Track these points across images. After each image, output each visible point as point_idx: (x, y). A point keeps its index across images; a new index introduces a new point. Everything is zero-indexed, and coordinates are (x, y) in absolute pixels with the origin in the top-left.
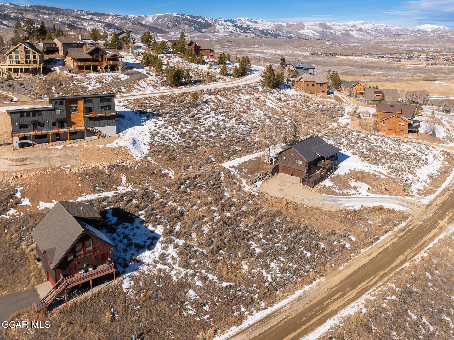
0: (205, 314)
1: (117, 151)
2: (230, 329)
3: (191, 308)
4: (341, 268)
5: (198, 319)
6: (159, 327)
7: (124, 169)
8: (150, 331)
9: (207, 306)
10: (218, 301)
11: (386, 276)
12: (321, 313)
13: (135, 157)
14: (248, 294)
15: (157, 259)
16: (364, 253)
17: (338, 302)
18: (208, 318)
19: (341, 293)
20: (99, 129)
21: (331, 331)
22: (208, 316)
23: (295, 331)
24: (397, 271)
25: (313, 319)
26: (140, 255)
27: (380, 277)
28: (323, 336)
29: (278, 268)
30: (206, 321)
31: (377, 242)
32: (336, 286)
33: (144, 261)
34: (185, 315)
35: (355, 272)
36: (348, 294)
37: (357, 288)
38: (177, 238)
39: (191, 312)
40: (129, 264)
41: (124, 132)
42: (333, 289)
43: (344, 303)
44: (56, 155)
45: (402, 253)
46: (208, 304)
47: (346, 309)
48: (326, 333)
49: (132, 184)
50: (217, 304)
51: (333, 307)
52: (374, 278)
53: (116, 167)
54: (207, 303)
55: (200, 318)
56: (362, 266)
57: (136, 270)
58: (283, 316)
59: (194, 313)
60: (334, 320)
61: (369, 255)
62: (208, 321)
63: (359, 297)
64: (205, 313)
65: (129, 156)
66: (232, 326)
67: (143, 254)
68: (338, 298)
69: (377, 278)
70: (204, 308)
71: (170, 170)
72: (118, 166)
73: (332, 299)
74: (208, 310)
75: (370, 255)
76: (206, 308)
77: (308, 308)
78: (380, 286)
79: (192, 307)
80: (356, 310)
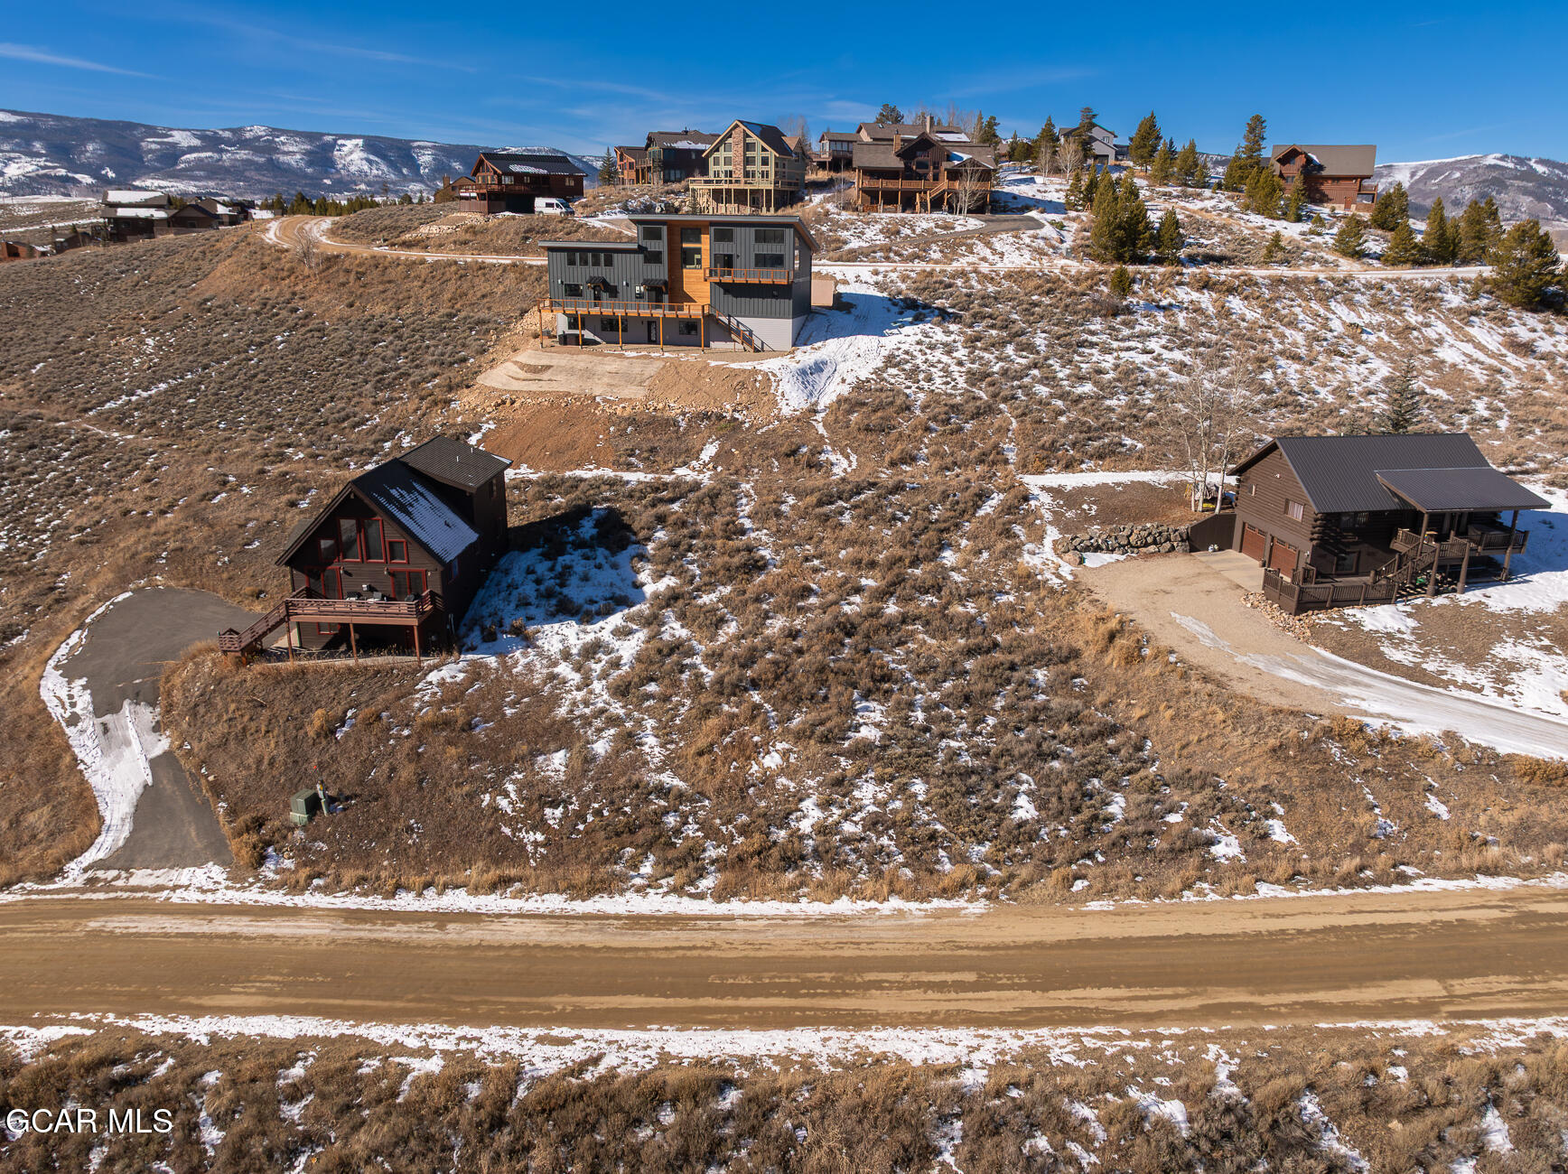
0: (534, 828)
1: (740, 379)
2: (546, 896)
3: (513, 795)
4: (1094, 906)
5: (507, 831)
6: (405, 800)
7: (728, 428)
8: (376, 800)
9: (559, 812)
10: (598, 813)
11: (1240, 1017)
12: (814, 996)
13: (782, 404)
14: (699, 834)
15: (574, 651)
16: (1265, 901)
17: (922, 996)
18: (536, 844)
19: (970, 977)
20: (748, 322)
21: (768, 1063)
22: (540, 837)
23: (667, 997)
24: (1323, 1025)
25: (768, 995)
26: (546, 627)
27: (1202, 1007)
28: (721, 1063)
29: (872, 808)
30: (522, 847)
31: (1377, 889)
32: (987, 948)
33: (539, 643)
34: (485, 804)
35: (1128, 942)
36: (993, 994)
37: (1052, 994)
38: (678, 619)
39: (503, 803)
40: (499, 635)
41: (819, 344)
42: (960, 952)
43: (935, 1013)
44: (608, 368)
45: (1441, 976)
46: (566, 807)
47: (913, 1034)
48: (740, 1059)
49: (719, 469)
50: (590, 818)
51: (879, 1002)
52: (1175, 997)
53: (713, 418)
54: (567, 802)
55: (514, 830)
56: (1188, 936)
57: (501, 654)
58: (699, 938)
59: (509, 811)
60: (825, 1040)
61: (1266, 915)
62: (530, 848)
63: (1019, 1025)
64: (541, 825)
65: (765, 399)
66: (557, 891)
67: (556, 626)
68: (941, 987)
69: (1194, 1003)
70: (548, 811)
71: (847, 457)
72: (720, 417)
73: (914, 976)
74: (551, 822)
75: (1278, 916)
76: (553, 815)
77: (804, 960)
78: (1157, 1037)
79: (519, 791)
80: (942, 1054)
